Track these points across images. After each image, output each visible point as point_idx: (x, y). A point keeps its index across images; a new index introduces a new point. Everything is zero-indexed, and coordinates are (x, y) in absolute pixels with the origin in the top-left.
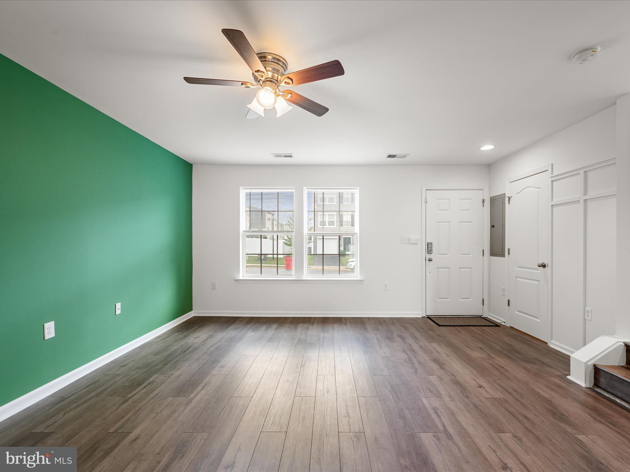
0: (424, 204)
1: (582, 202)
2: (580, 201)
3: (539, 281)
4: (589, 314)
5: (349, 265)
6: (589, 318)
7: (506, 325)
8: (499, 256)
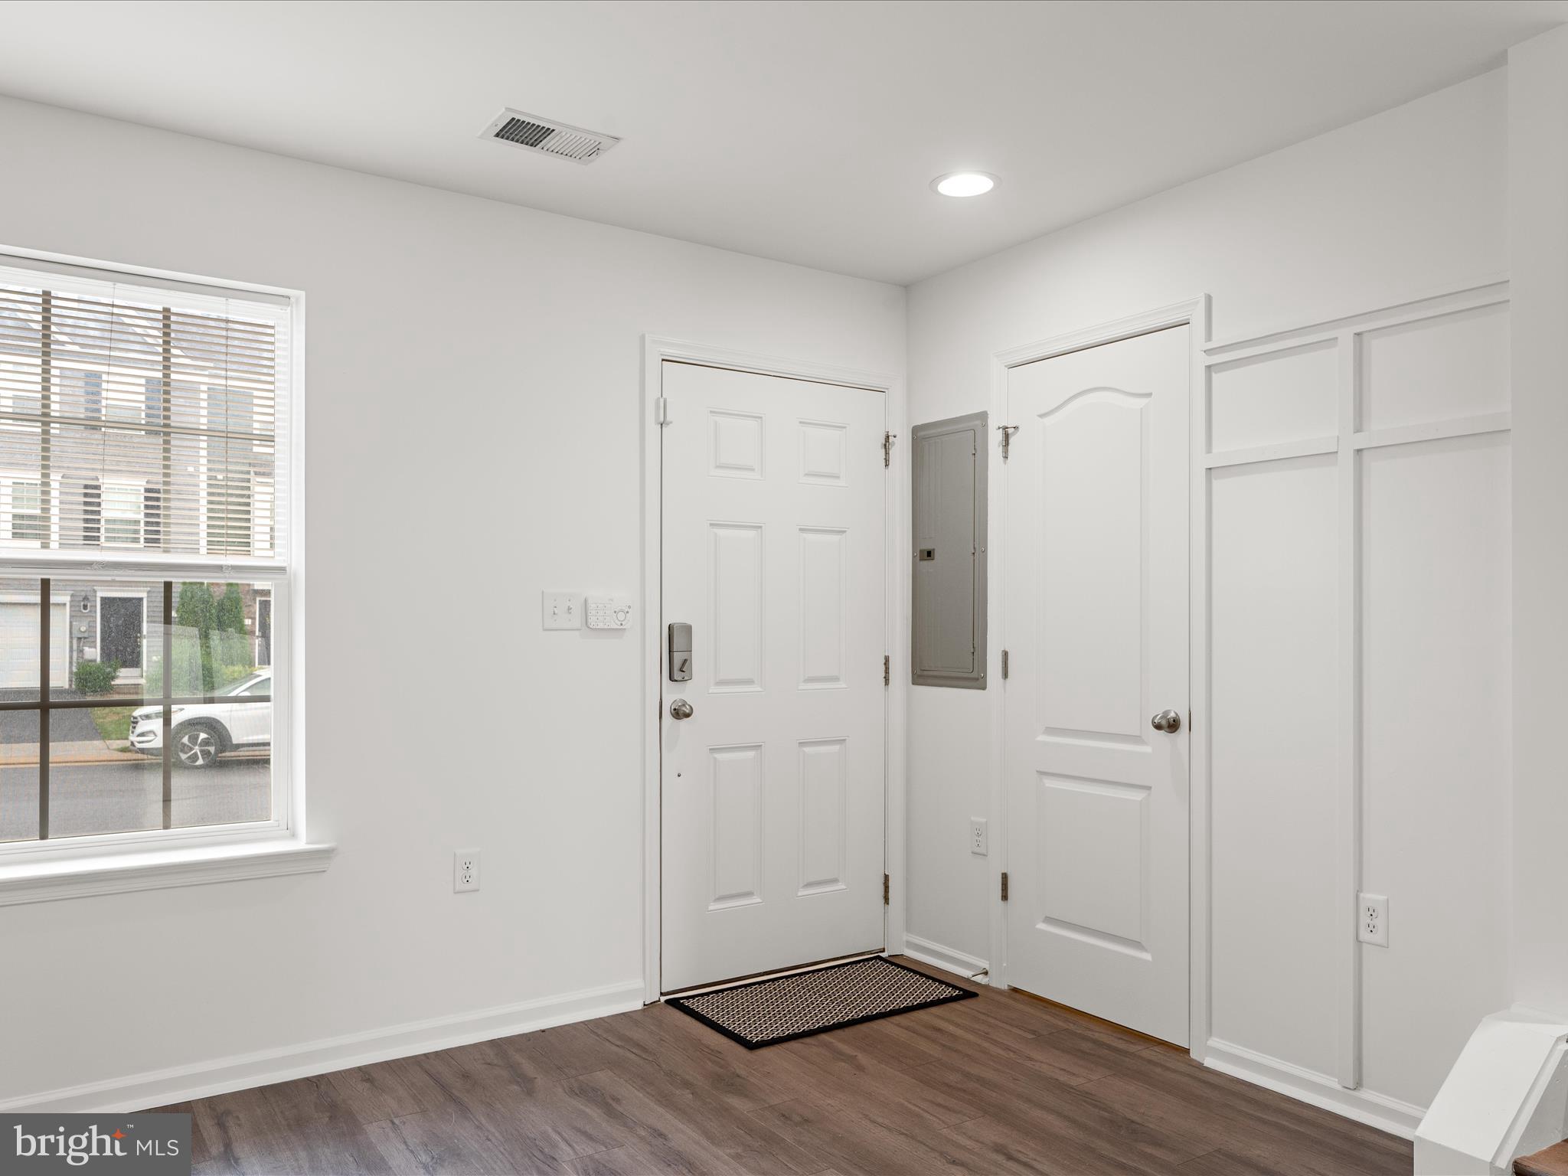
0: (652, 429)
1: (1347, 459)
2: (1337, 452)
3: (1149, 788)
4: (1376, 922)
5: (142, 735)
6: (1378, 937)
7: (994, 984)
8: (961, 683)
